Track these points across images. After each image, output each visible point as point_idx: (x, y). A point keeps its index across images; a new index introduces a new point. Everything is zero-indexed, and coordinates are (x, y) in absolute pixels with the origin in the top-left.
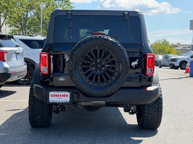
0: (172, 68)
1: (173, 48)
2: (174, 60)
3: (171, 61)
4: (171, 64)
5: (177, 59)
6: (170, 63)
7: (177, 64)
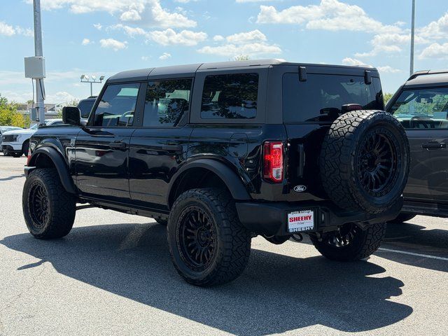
0: (8, 155)
1: (17, 111)
2: (12, 138)
3: (5, 141)
4: (5, 147)
5: (18, 135)
6: (3, 144)
7: (17, 146)
